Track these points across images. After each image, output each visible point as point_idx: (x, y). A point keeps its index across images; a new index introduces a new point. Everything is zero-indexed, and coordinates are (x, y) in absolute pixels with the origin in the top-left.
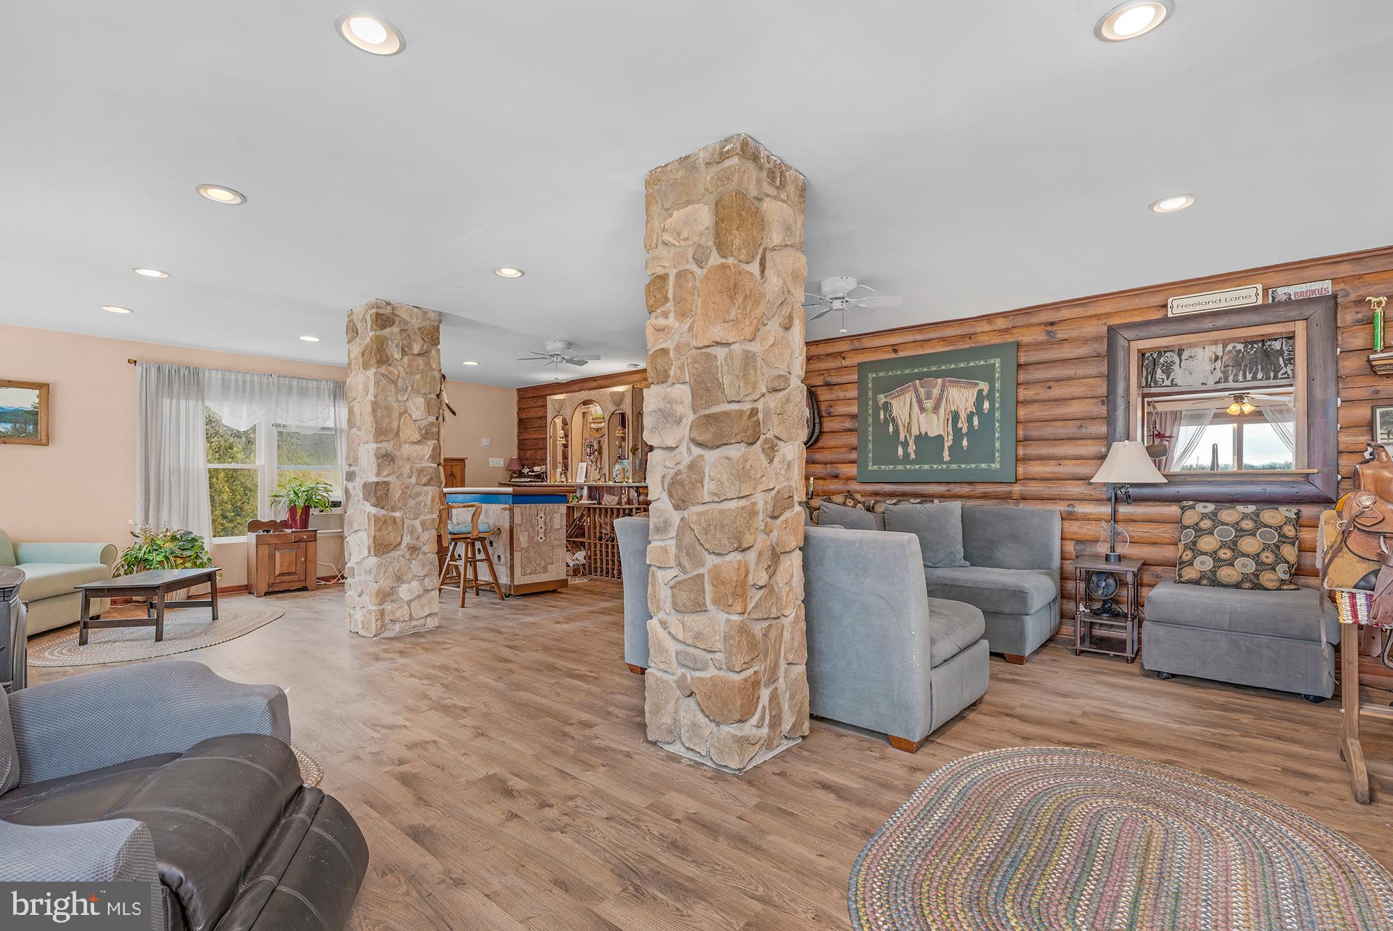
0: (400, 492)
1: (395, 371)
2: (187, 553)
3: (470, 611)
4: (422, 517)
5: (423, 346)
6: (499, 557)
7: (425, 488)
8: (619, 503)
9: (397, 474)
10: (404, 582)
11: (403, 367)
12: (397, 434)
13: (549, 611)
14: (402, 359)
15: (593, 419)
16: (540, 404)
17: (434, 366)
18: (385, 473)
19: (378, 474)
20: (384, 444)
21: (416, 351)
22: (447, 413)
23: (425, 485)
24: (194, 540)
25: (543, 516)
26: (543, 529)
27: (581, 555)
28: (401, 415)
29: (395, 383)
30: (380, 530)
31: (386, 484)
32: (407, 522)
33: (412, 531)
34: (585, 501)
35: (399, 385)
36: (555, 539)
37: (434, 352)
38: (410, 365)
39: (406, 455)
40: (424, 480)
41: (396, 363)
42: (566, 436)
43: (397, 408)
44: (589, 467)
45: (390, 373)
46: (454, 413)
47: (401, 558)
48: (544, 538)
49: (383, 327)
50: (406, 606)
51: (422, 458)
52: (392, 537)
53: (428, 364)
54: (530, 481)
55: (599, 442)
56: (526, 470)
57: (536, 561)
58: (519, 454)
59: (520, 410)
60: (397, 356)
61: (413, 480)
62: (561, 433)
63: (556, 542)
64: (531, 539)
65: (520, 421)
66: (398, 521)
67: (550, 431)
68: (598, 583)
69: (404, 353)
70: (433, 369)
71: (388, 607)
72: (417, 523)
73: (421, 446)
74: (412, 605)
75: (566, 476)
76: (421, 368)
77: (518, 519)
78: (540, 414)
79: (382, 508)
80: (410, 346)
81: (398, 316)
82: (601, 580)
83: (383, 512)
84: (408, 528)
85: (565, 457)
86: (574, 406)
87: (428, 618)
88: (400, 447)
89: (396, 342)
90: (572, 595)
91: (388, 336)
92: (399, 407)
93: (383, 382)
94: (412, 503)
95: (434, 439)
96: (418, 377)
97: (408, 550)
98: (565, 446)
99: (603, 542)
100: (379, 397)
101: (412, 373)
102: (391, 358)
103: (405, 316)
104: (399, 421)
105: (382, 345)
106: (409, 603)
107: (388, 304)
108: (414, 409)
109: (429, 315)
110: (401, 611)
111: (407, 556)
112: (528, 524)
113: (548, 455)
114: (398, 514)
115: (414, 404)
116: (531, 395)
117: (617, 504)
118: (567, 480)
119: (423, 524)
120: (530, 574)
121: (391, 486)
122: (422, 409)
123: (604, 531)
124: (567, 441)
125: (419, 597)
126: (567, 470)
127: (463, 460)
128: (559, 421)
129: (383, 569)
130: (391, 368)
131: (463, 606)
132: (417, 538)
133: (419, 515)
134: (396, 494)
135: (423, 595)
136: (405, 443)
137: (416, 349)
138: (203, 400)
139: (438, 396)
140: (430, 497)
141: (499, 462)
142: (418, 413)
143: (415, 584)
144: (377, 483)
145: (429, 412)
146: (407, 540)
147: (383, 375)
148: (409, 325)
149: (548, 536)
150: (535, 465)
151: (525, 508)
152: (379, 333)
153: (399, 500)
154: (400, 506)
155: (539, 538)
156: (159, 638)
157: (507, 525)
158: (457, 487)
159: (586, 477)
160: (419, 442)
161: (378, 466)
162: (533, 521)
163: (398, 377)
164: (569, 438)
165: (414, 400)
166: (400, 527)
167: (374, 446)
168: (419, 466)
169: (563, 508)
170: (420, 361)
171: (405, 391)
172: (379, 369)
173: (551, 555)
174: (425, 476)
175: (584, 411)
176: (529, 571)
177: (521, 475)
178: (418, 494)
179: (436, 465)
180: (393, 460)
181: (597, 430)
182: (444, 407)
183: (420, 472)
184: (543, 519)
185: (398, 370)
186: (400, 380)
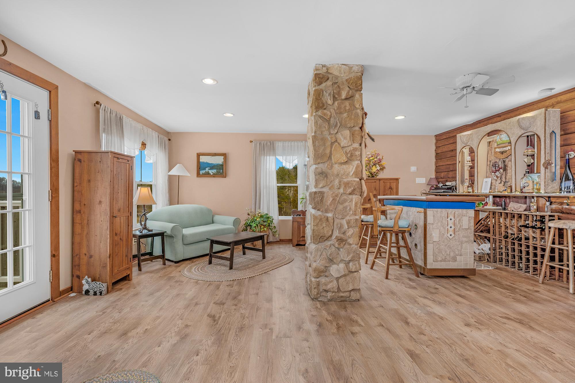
0: (331, 199)
1: (328, 113)
2: (265, 224)
3: (391, 284)
4: (348, 218)
5: (348, 92)
6: (416, 245)
7: (350, 196)
8: (528, 209)
9: (329, 186)
10: (335, 263)
11: (334, 110)
12: (330, 158)
13: (458, 302)
14: (333, 104)
15: (498, 145)
16: (451, 142)
17: (357, 106)
18: (321, 185)
19: (316, 186)
20: (321, 165)
21: (343, 97)
22: (368, 141)
23: (350, 194)
24: (268, 218)
25: (452, 218)
26: (453, 228)
27: (486, 247)
28: (332, 144)
29: (328, 121)
30: (317, 225)
31: (322, 193)
32: (337, 221)
33: (341, 227)
34: (490, 207)
35: (331, 122)
36: (464, 237)
37: (357, 96)
38: (339, 108)
39: (336, 173)
40: (349, 190)
41: (329, 107)
42: (473, 160)
43: (329, 139)
44: (494, 181)
45: (325, 114)
46: (373, 140)
47: (333, 247)
48: (453, 235)
49: (320, 83)
50: (335, 282)
51: (348, 174)
52: (327, 232)
53: (353, 105)
54: (444, 192)
55: (504, 162)
56: (440, 185)
57: (446, 252)
58: (436, 175)
59: (437, 147)
60: (330, 102)
61: (341, 191)
62: (468, 158)
63: (464, 239)
64: (441, 235)
65: (437, 154)
66: (330, 219)
67: (459, 158)
68: (504, 273)
69: (335, 99)
70: (357, 109)
71: (323, 280)
72: (344, 222)
73: (347, 166)
74: (340, 281)
75: (473, 188)
76: (347, 108)
77: (430, 220)
78: (452, 148)
79: (318, 210)
80: (339, 93)
81: (331, 74)
82: (506, 271)
83: (319, 213)
84: (337, 225)
85: (472, 175)
86: (480, 137)
87: (352, 292)
88: (332, 167)
89: (329, 92)
90: (481, 284)
91: (323, 88)
92: (331, 138)
93: (320, 121)
94: (340, 207)
95: (357, 160)
96: (345, 115)
97: (337, 241)
98: (472, 167)
99: (509, 240)
100: (318, 132)
101: (341, 113)
102: (325, 104)
103: (336, 73)
104: (331, 148)
105: (319, 95)
106: (338, 279)
107: (324, 66)
108: (342, 139)
109: (353, 69)
110: (332, 284)
111: (337, 245)
112: (439, 224)
113: (458, 174)
114: (330, 215)
115: (342, 135)
116: (445, 137)
117: (525, 210)
118: (473, 191)
119: (348, 223)
120: (441, 261)
121: (325, 195)
122: (348, 138)
123: (510, 231)
124: (474, 164)
125: (345, 276)
126: (473, 184)
127: (397, 179)
128: (466, 151)
129: (319, 253)
130: (325, 111)
131: (387, 278)
132: (344, 233)
133: (346, 216)
134: (329, 200)
135: (348, 274)
136: (336, 164)
137: (344, 95)
138: (276, 156)
139: (361, 128)
140: (354, 203)
141: (422, 181)
142: (345, 141)
143: (342, 266)
144: (315, 193)
145: (353, 140)
146: (336, 233)
147: (320, 117)
148: (339, 78)
149: (457, 233)
150: (447, 181)
151: (437, 212)
152: (317, 88)
153: (331, 205)
154: (331, 209)
155: (449, 235)
156: (231, 268)
157: (422, 223)
158: (393, 195)
159: (491, 188)
160: (346, 163)
161: (316, 180)
162: (444, 222)
163: (331, 117)
164: (476, 161)
165: (342, 132)
166: (332, 224)
167: (314, 166)
168: (345, 180)
169: (471, 213)
170: (347, 103)
171: (336, 126)
172: (317, 113)
173: (459, 248)
174: (350, 187)
175: (489, 140)
176: (440, 259)
177: (437, 188)
178: (345, 201)
179: (358, 180)
180: (326, 176)
181: (502, 153)
182: (367, 136)
183: (347, 184)
184: (453, 220)
185: (330, 112)
186: (332, 119)
